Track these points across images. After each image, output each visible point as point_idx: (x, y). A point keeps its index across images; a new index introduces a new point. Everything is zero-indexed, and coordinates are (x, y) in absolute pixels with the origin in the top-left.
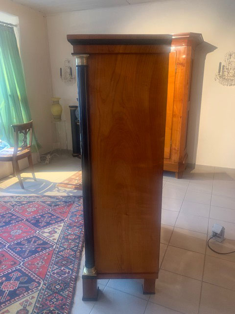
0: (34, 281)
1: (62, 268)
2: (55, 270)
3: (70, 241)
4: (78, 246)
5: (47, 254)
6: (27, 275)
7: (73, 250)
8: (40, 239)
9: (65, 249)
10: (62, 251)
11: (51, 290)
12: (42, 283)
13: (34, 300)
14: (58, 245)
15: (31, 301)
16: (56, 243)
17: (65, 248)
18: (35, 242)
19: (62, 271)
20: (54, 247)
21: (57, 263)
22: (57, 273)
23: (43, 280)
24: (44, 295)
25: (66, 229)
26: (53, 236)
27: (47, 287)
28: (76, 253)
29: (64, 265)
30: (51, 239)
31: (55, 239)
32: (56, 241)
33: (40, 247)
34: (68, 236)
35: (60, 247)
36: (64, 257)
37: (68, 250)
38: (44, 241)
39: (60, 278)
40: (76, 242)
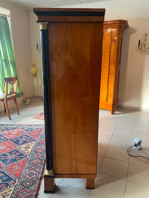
0: (12, 179)
1: (32, 171)
2: (27, 172)
3: (39, 153)
4: (43, 157)
5: (22, 162)
7: (40, 160)
8: (18, 152)
10: (33, 160)
12: (17, 181)
14: (30, 156)
15: (9, 193)
17: (34, 158)
18: (15, 154)
19: (31, 173)
21: (28, 168)
22: (28, 174)
23: (18, 179)
24: (18, 189)
25: (36, 146)
26: (28, 150)
27: (20, 184)
28: (42, 162)
29: (33, 169)
30: (26, 152)
31: (29, 152)
33: (18, 157)
34: (37, 150)
35: (32, 157)
36: (33, 164)
37: (37, 159)
38: (21, 153)
39: (30, 178)
40: (43, 154)
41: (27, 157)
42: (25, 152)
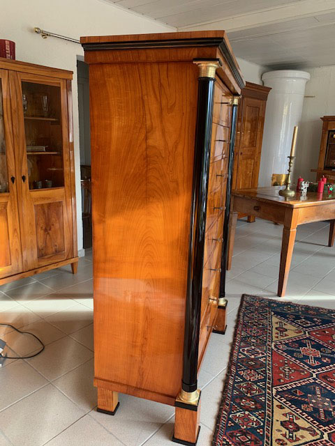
0: (284, 351)
1: (253, 357)
2: (262, 357)
3: (249, 395)
4: (235, 382)
5: (282, 381)
6: (297, 359)
7: (242, 377)
8: (310, 414)
9: (255, 382)
10: (259, 381)
11: (260, 340)
12: (273, 347)
13: (274, 335)
14: (269, 393)
15: (277, 335)
16: (273, 398)
17: (256, 384)
18: (316, 410)
19: (253, 354)
20: (274, 391)
21: (262, 365)
22: (258, 353)
23: (272, 349)
24: (266, 337)
25: (263, 427)
26: (285, 415)
27: (266, 342)
28: (237, 371)
29: (252, 360)
30: (287, 410)
31: (277, 406)
32: (276, 403)
33: (301, 396)
34: (256, 409)
35: (264, 389)
36: (255, 371)
37: (250, 380)
38: (301, 409)
39: (253, 347)
40: (238, 390)
41: (278, 393)
42: (290, 411)
